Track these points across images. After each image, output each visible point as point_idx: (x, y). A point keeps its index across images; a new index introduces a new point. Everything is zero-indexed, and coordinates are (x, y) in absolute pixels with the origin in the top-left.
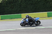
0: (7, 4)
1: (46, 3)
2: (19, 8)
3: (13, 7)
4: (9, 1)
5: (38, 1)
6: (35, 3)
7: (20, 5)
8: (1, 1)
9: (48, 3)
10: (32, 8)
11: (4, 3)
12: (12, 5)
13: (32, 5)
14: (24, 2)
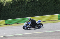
0: (12, 7)
1: (56, 4)
2: (26, 11)
3: (19, 10)
4: (14, 4)
5: (47, 2)
6: (44, 5)
7: (27, 8)
8: (5, 4)
9: (58, 4)
10: (41, 11)
11: (8, 6)
12: (18, 7)
13: (40, 7)
14: (31, 4)
